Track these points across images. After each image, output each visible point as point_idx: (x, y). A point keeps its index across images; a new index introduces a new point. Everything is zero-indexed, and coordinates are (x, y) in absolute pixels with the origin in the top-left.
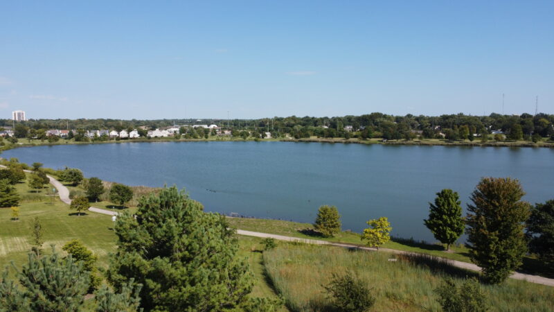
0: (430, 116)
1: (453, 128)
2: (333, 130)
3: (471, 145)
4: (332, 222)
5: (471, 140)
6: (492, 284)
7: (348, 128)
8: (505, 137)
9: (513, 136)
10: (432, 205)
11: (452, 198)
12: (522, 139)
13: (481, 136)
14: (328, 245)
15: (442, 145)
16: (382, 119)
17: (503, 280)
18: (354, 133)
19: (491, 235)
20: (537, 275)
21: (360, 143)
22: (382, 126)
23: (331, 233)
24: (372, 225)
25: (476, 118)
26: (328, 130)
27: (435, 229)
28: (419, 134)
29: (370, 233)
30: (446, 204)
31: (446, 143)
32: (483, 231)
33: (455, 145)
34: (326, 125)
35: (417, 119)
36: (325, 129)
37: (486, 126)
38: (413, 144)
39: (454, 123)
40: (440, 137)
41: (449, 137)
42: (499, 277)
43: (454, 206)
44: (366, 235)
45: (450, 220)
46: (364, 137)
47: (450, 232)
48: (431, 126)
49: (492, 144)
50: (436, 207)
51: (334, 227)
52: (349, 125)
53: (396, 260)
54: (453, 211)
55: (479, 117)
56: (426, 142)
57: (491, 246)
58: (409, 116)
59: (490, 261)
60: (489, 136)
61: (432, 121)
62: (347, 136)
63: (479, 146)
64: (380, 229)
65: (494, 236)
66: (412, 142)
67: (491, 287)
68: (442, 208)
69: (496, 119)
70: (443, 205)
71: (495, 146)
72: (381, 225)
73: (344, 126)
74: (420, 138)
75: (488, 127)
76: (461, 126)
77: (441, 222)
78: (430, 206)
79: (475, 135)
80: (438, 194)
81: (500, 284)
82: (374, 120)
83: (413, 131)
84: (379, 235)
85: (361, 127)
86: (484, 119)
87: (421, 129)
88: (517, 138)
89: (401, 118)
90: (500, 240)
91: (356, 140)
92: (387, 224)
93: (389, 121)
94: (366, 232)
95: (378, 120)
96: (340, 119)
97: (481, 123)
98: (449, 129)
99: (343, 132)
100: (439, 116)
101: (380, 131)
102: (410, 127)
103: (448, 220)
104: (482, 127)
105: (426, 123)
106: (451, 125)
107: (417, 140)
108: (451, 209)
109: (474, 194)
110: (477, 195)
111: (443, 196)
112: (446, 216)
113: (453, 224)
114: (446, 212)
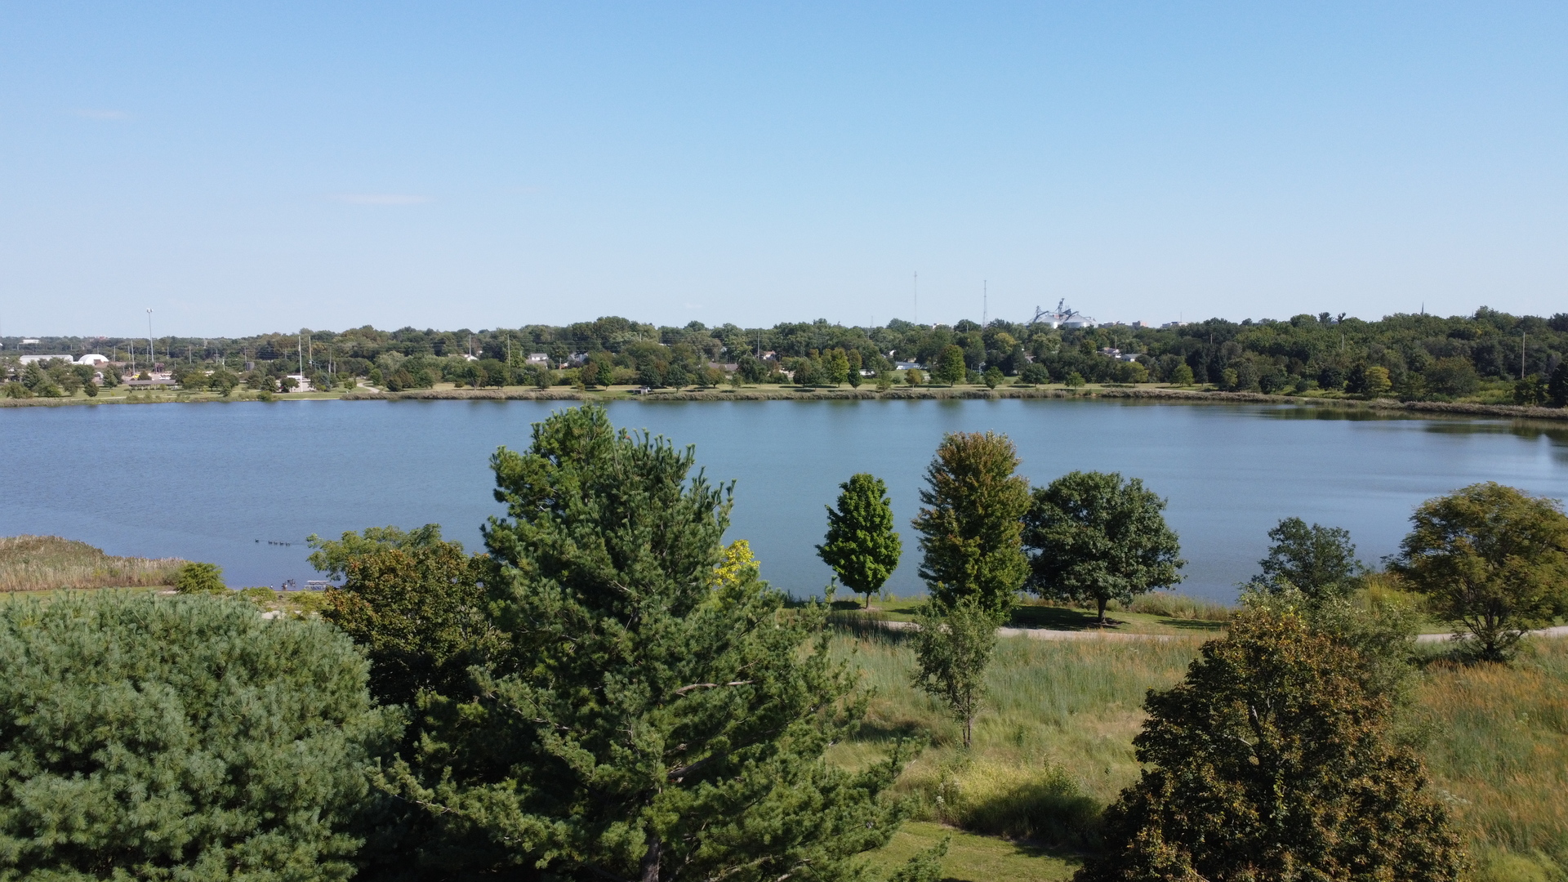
1: (808, 355)
2: (491, 363)
3: (856, 397)
5: (855, 386)
7: (538, 360)
8: (927, 377)
9: (945, 373)
11: (872, 493)
12: (964, 379)
13: (874, 376)
15: (787, 398)
16: (628, 335)
18: (560, 374)
22: (631, 353)
26: (482, 366)
28: (727, 372)
30: (862, 505)
31: (798, 394)
33: (819, 398)
34: (472, 352)
35: (719, 334)
36: (474, 363)
37: (881, 351)
38: (718, 399)
39: (808, 345)
40: (780, 380)
41: (804, 380)
46: (589, 384)
48: (755, 351)
49: (900, 392)
52: (539, 351)
56: (749, 393)
58: (695, 326)
60: (893, 374)
61: (756, 340)
62: (539, 379)
63: (873, 398)
66: (714, 392)
68: (855, 513)
69: (903, 333)
71: (910, 397)
73: (527, 355)
74: (735, 382)
75: (887, 354)
76: (828, 351)
77: (854, 545)
79: (863, 373)
82: (606, 338)
83: (713, 366)
85: (574, 357)
86: (876, 334)
87: (732, 359)
88: (954, 379)
89: (676, 332)
91: (565, 390)
93: (646, 340)
95: (619, 337)
96: (512, 335)
98: (799, 360)
99: (525, 369)
101: (627, 366)
102: (704, 356)
104: (875, 352)
105: (741, 345)
106: (803, 349)
107: (728, 387)
108: (873, 516)
109: (931, 468)
110: (938, 470)
111: (854, 490)
112: (864, 532)
113: (879, 547)
114: (864, 523)
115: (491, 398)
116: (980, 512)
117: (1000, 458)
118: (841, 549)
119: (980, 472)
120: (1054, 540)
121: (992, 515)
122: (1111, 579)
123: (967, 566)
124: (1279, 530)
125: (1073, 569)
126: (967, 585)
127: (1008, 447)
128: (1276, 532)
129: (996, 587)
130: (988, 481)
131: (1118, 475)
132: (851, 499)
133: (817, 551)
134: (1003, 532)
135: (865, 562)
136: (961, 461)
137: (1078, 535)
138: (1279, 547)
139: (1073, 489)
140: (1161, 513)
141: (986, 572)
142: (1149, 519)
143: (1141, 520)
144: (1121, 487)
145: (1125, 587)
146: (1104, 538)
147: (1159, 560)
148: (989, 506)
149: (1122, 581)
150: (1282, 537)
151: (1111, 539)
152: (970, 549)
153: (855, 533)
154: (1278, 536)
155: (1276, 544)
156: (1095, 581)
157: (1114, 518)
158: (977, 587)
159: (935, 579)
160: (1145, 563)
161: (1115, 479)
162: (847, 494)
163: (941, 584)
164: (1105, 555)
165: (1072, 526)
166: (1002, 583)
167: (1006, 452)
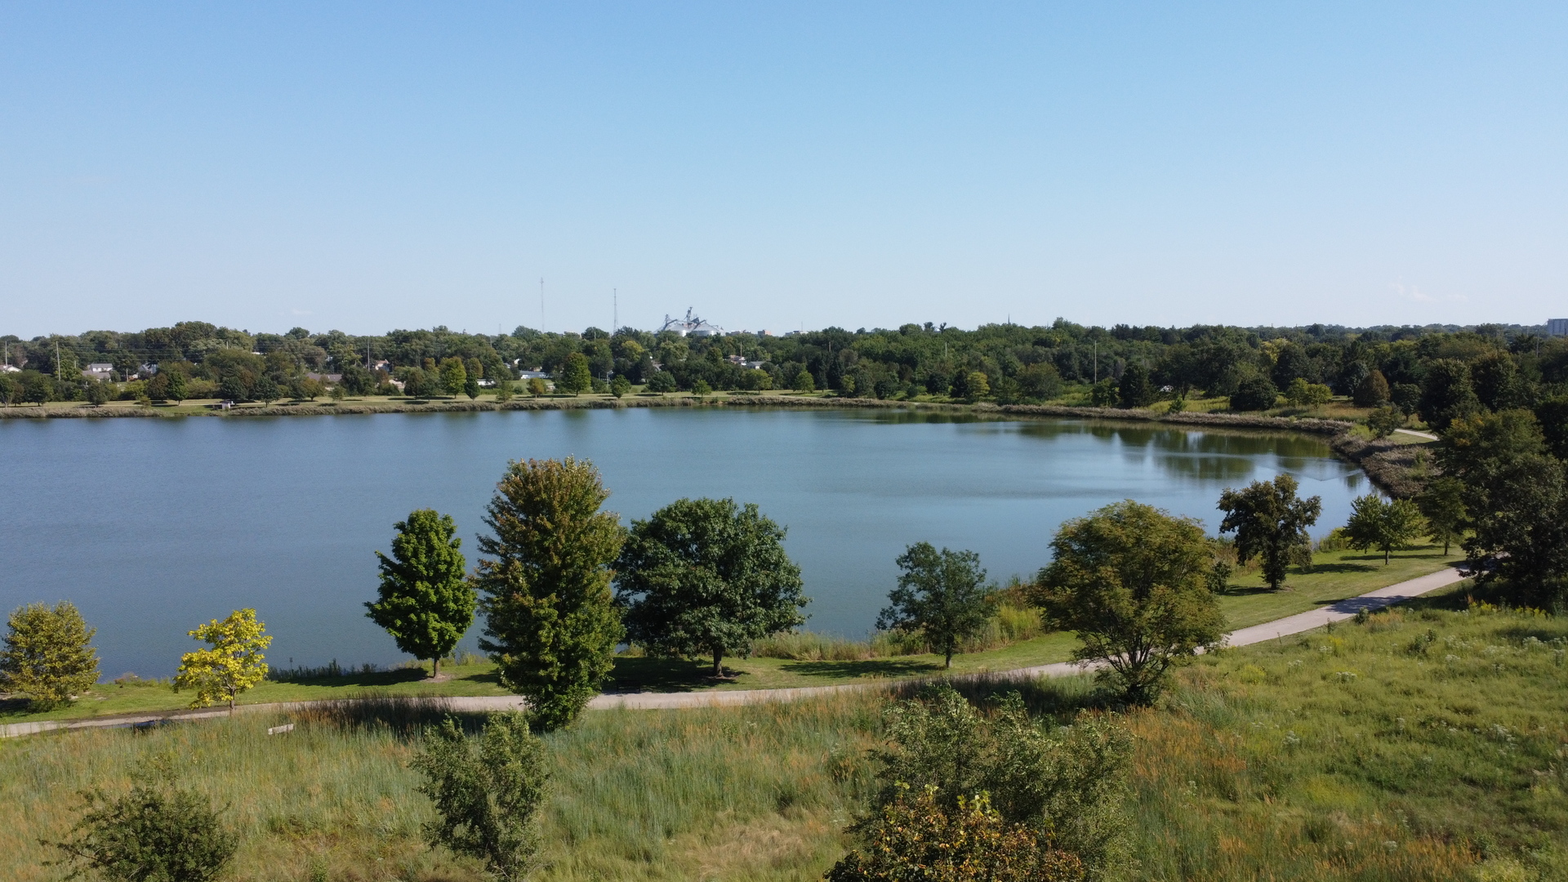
0: (359, 334)
1: (424, 365)
2: (37, 376)
3: (473, 409)
4: (63, 658)
5: (472, 396)
6: (551, 730)
7: (98, 371)
8: (551, 386)
9: (569, 383)
10: (384, 560)
11: (437, 533)
12: (590, 388)
13: (494, 386)
14: (53, 732)
15: (397, 411)
16: (212, 343)
17: (575, 717)
18: (121, 387)
19: (541, 606)
20: (645, 691)
21: (142, 416)
22: (213, 363)
23: (59, 691)
24: (208, 641)
25: (480, 340)
26: (22, 379)
27: (399, 623)
28: (330, 384)
29: (204, 664)
30: (423, 549)
31: (409, 407)
32: (521, 599)
33: (433, 410)
34: (13, 362)
35: (323, 342)
36: (11, 375)
37: (505, 360)
38: (317, 413)
39: (424, 353)
40: (389, 391)
41: (416, 391)
42: (565, 710)
43: (444, 555)
44: (192, 671)
45: (437, 592)
46: (157, 398)
47: (438, 626)
48: (364, 361)
49: (522, 403)
50: (398, 562)
51: (73, 670)
52: (100, 361)
53: (291, 727)
54: (443, 567)
55: (488, 338)
56: (353, 407)
57: (543, 633)
58: (297, 333)
59: (542, 673)
60: (515, 384)
61: (366, 348)
62: (93, 395)
63: (492, 410)
64: (236, 646)
65: (546, 607)
66: (311, 406)
67: (548, 736)
68: (413, 561)
69: (528, 342)
70: (415, 554)
71: (532, 408)
72: (237, 635)
73: (83, 366)
74: (336, 394)
75: (511, 363)
76: (445, 360)
77: (412, 601)
78: (379, 562)
79: (482, 383)
80: (401, 527)
81: (567, 727)
82: (185, 346)
83: (314, 377)
84: (233, 664)
85: (145, 367)
86: (499, 342)
87: (337, 370)
88: (578, 388)
89: (275, 339)
90: (562, 616)
91: (127, 406)
92: (256, 629)
93: (236, 348)
94: (190, 663)
95: (201, 344)
96: (64, 342)
97: (493, 352)
98: (413, 369)
99: (80, 382)
100: (383, 334)
101: (207, 378)
102: (304, 365)
103: (431, 592)
104: (497, 361)
105: (349, 354)
106: (418, 358)
107: (327, 400)
108: (438, 562)
109: (492, 506)
110: (502, 509)
111: (412, 531)
112: (426, 584)
113: (446, 602)
114: (425, 573)
115: (28, 417)
116: (556, 561)
117: (580, 492)
118: (396, 607)
119: (555, 511)
120: (658, 584)
121: (571, 565)
122: (725, 626)
123: (540, 632)
124: (907, 557)
125: (680, 618)
126: (541, 658)
127: (590, 478)
128: (906, 559)
129: (580, 657)
130: (566, 520)
131: (730, 501)
132: (408, 542)
133: (367, 610)
134: (586, 586)
135: (427, 621)
136: (530, 497)
137: (686, 576)
138: (907, 575)
139: (680, 521)
140: (779, 543)
141: (566, 637)
142: (767, 551)
143: (757, 554)
144: (735, 515)
145: (742, 635)
146: (716, 578)
147: (780, 598)
148: (568, 553)
149: (738, 629)
150: (910, 564)
151: (724, 580)
152: (542, 612)
153: (413, 586)
154: (906, 564)
155: (905, 571)
156: (707, 631)
157: (727, 553)
158: (555, 659)
159: (502, 650)
160: (763, 605)
161: (728, 506)
162: (403, 536)
163: (507, 658)
164: (717, 598)
165: (679, 565)
166: (587, 651)
167: (588, 484)
